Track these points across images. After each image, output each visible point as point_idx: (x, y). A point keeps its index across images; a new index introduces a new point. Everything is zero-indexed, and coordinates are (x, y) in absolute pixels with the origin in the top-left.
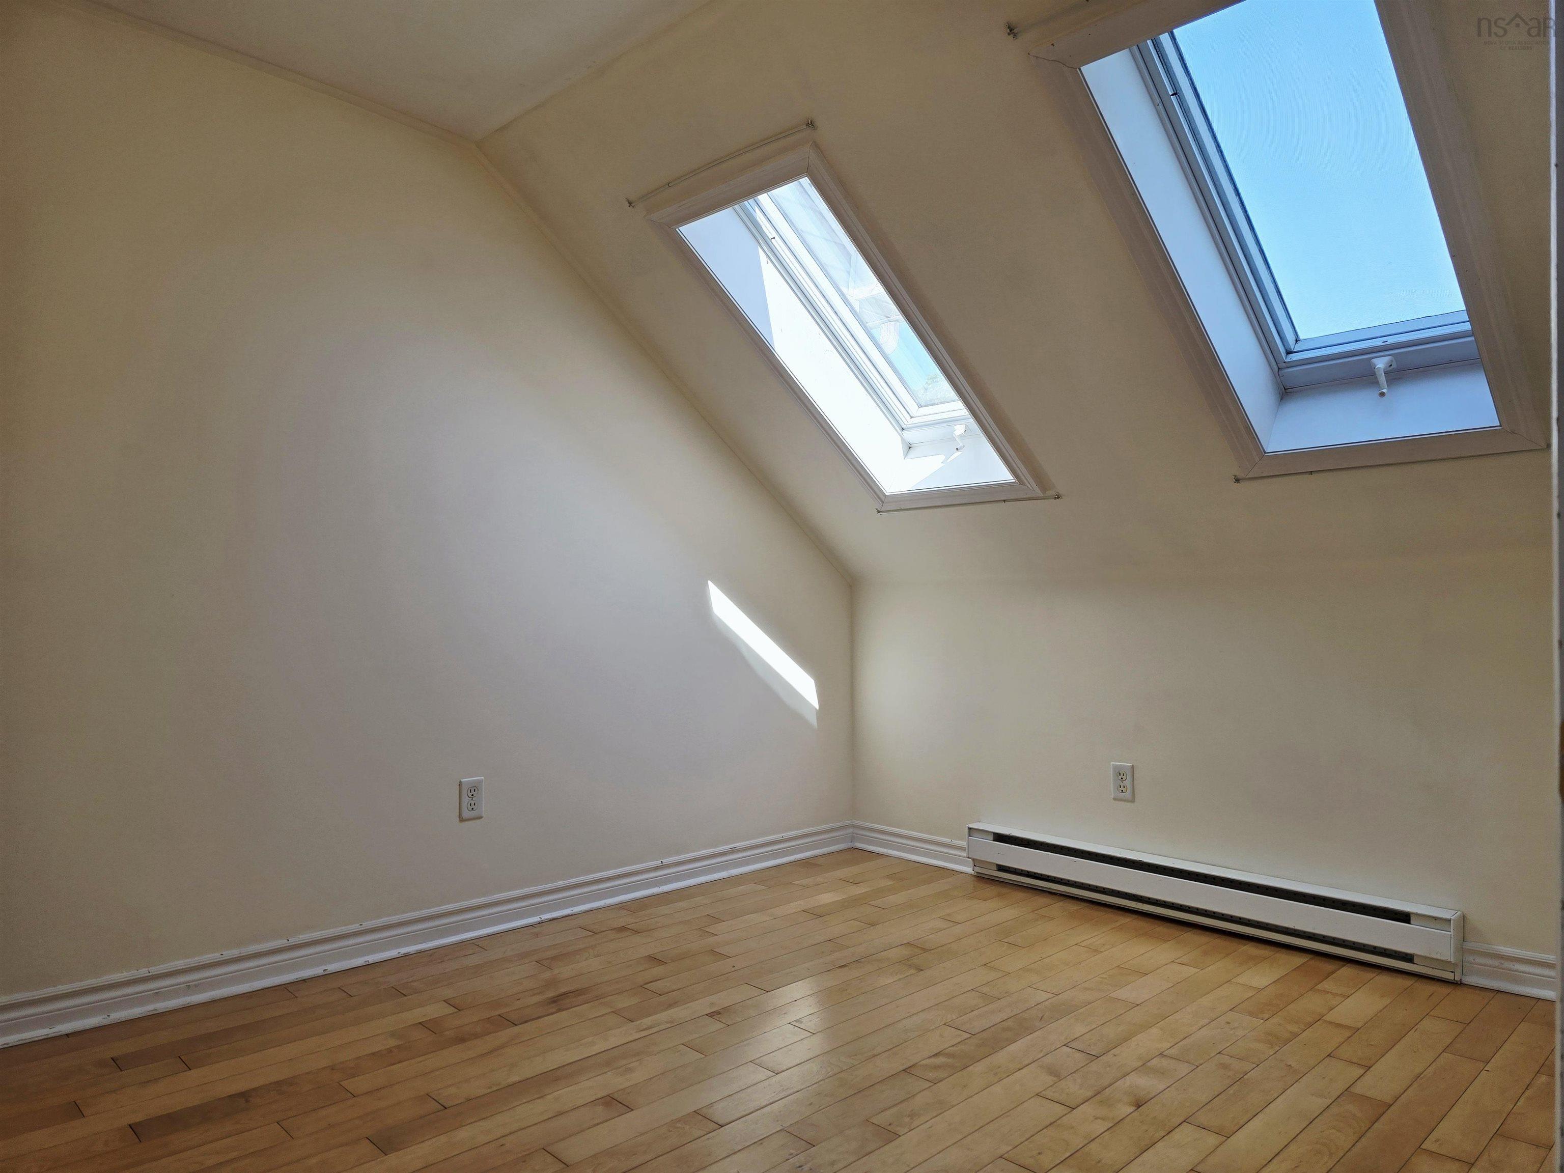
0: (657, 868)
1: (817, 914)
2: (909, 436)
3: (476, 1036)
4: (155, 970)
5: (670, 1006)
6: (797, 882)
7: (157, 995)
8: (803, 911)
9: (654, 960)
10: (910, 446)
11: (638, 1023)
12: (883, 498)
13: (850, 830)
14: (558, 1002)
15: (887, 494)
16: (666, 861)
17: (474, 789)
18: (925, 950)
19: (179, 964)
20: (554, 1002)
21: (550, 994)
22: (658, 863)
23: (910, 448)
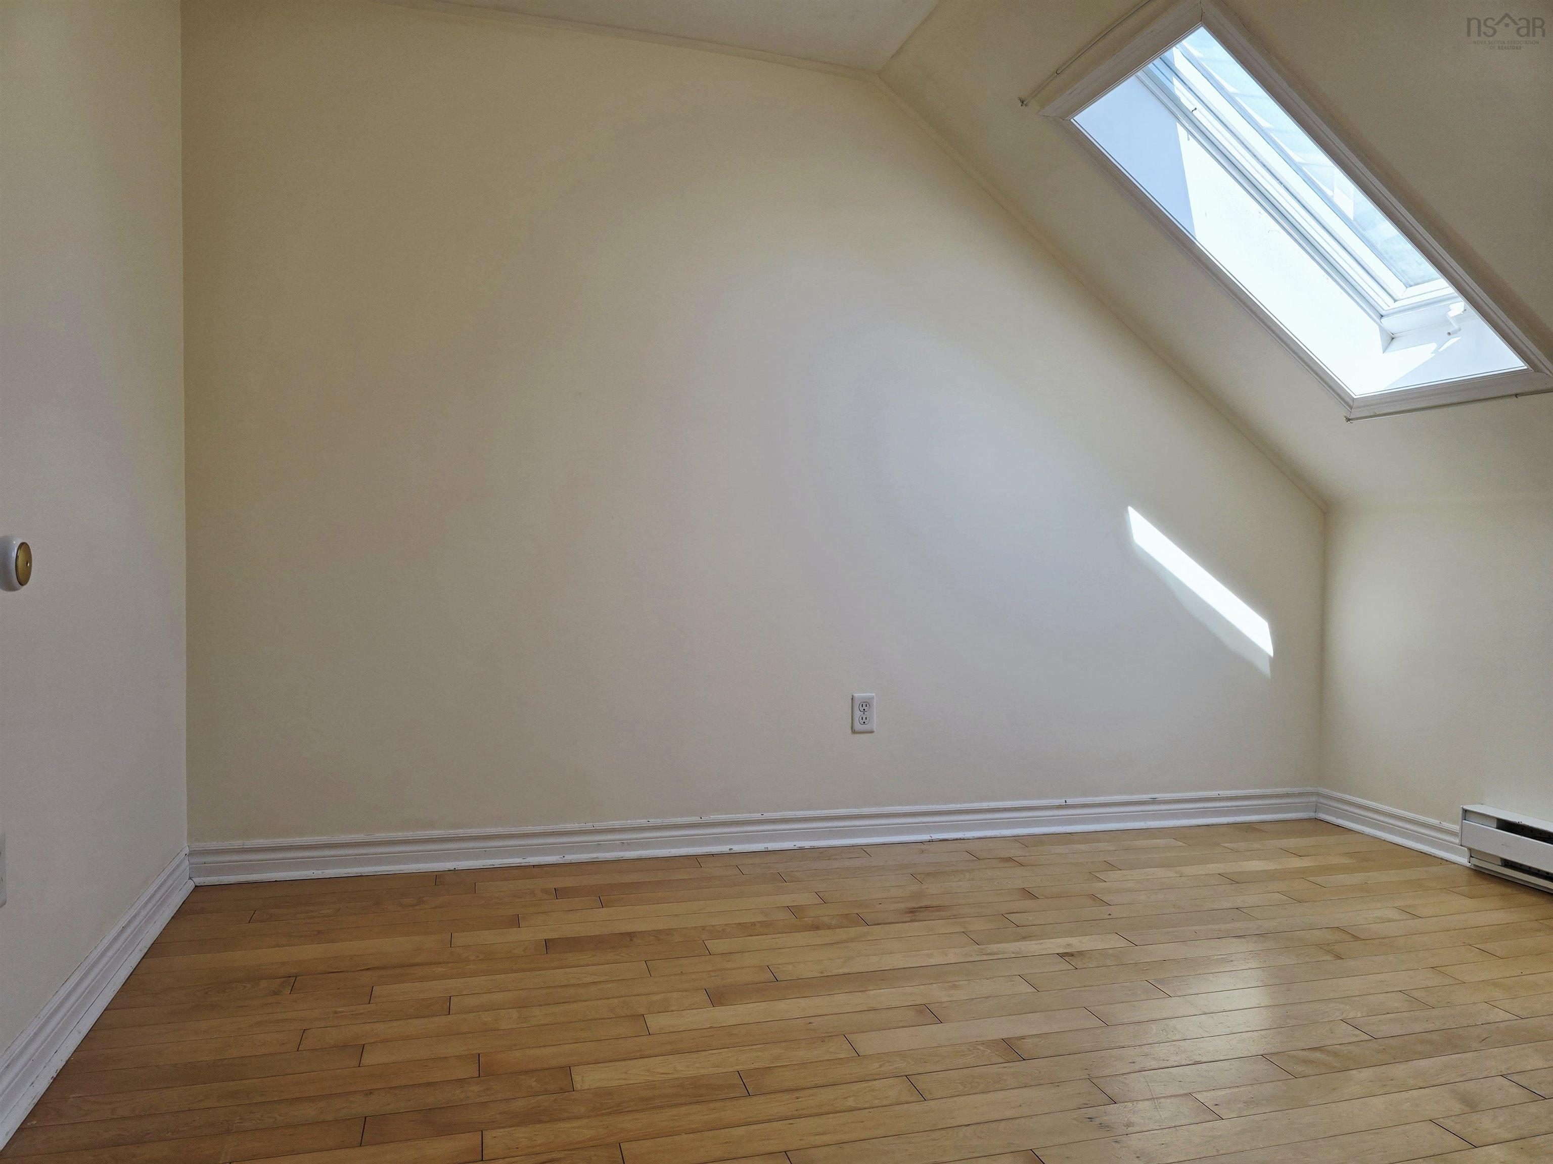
0: (1060, 807)
1: (1234, 880)
2: (1390, 324)
3: (830, 927)
4: (599, 825)
5: (1024, 938)
6: (1226, 845)
7: (599, 846)
8: (1219, 874)
9: (1028, 894)
10: (1393, 336)
11: (984, 946)
12: (1351, 403)
13: (1314, 799)
14: (914, 913)
15: (1355, 397)
16: (1070, 801)
17: (866, 705)
18: (1356, 938)
19: (617, 824)
20: (911, 912)
21: (912, 905)
22: (1062, 802)
23: (1393, 338)
